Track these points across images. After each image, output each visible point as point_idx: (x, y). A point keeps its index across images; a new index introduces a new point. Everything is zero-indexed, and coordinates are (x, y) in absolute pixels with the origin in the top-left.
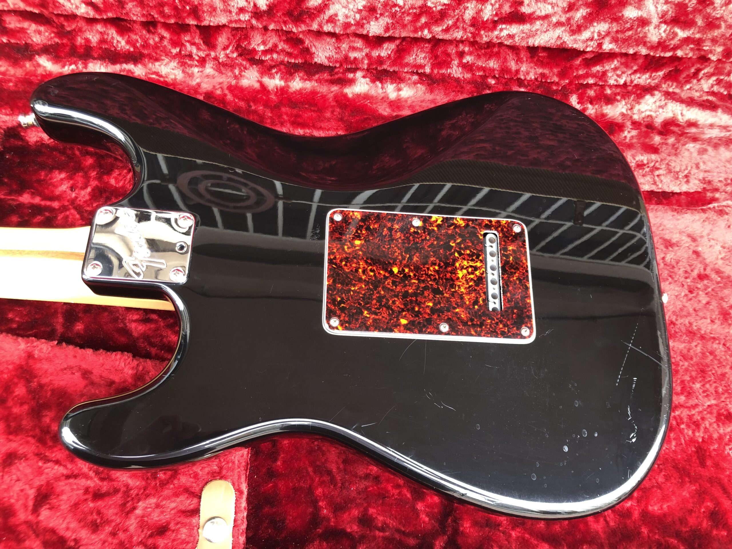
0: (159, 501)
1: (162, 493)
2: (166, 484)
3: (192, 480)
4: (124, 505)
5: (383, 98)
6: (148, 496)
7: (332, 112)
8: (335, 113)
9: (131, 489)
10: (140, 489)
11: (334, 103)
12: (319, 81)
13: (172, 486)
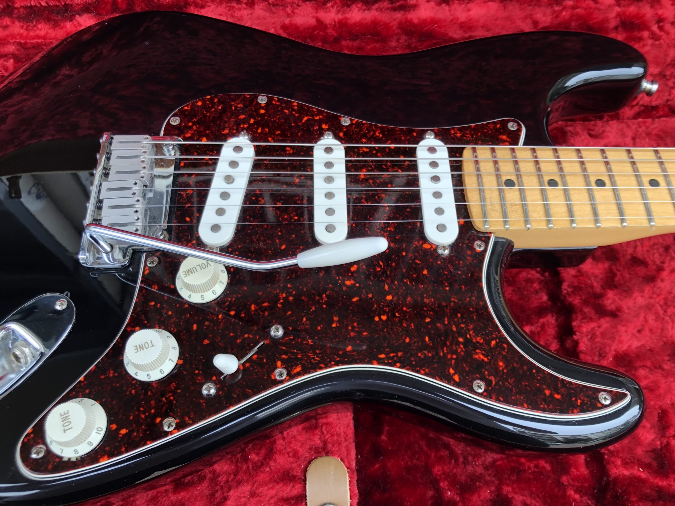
0: (254, 488)
1: (257, 478)
2: (260, 467)
3: (292, 460)
4: (212, 495)
5: (452, 21)
6: (239, 483)
7: (398, 40)
8: (401, 41)
9: (219, 476)
10: (230, 474)
11: (399, 31)
12: (380, 10)
13: (268, 469)
